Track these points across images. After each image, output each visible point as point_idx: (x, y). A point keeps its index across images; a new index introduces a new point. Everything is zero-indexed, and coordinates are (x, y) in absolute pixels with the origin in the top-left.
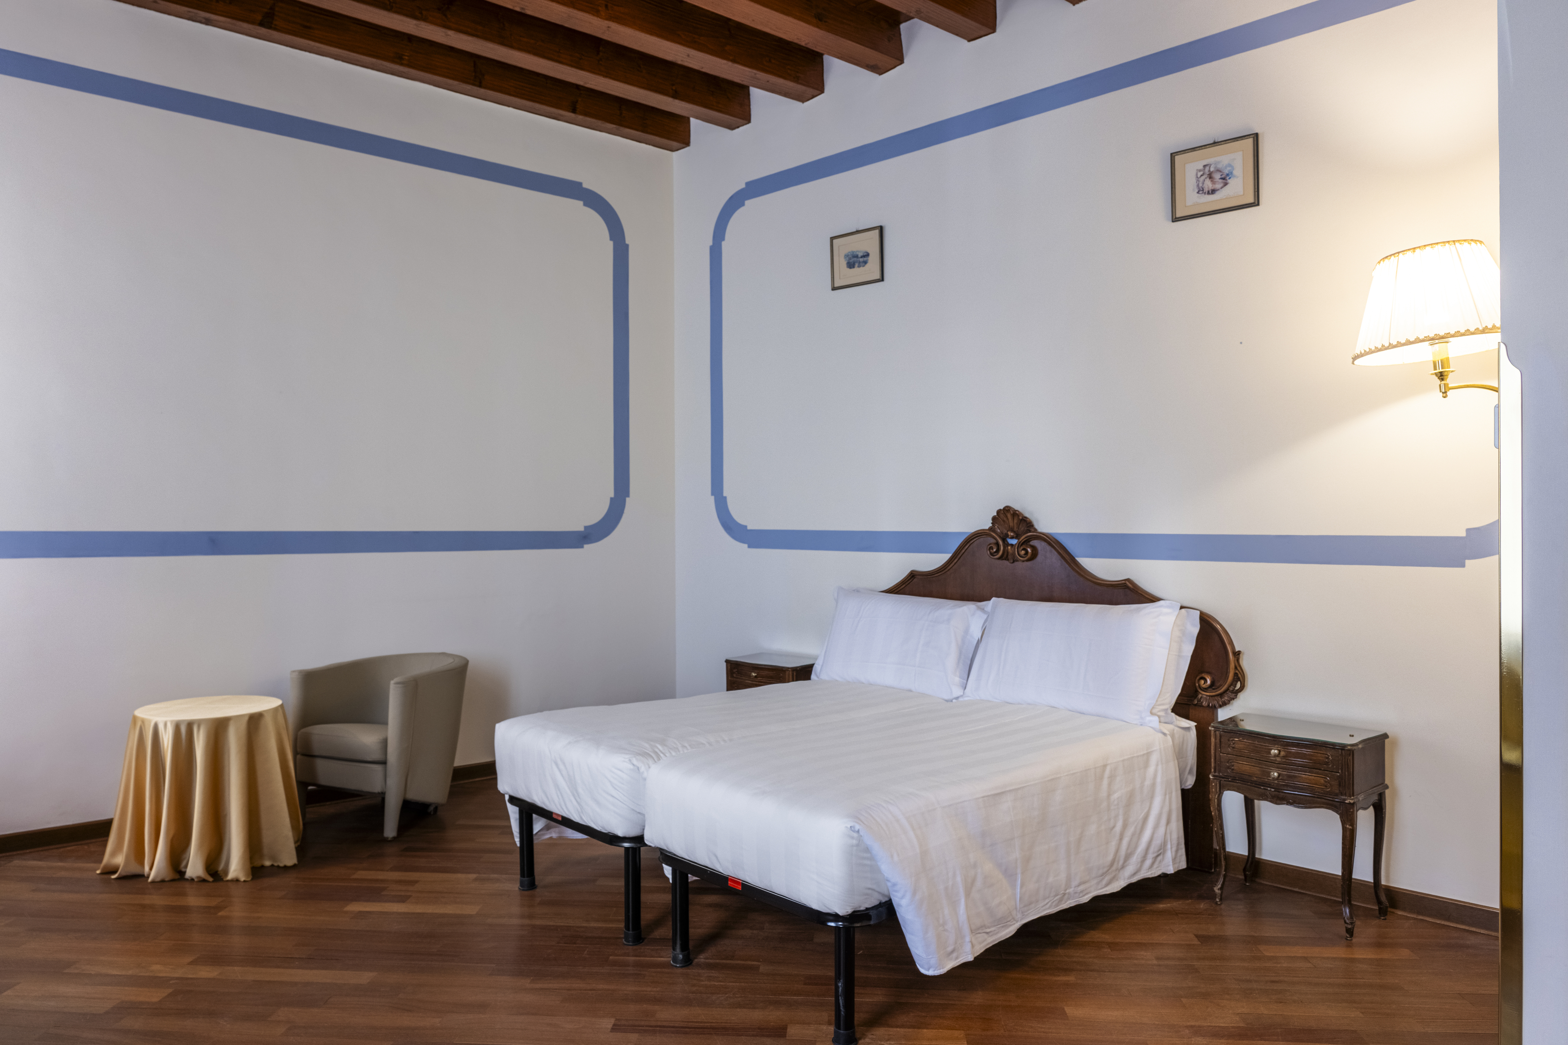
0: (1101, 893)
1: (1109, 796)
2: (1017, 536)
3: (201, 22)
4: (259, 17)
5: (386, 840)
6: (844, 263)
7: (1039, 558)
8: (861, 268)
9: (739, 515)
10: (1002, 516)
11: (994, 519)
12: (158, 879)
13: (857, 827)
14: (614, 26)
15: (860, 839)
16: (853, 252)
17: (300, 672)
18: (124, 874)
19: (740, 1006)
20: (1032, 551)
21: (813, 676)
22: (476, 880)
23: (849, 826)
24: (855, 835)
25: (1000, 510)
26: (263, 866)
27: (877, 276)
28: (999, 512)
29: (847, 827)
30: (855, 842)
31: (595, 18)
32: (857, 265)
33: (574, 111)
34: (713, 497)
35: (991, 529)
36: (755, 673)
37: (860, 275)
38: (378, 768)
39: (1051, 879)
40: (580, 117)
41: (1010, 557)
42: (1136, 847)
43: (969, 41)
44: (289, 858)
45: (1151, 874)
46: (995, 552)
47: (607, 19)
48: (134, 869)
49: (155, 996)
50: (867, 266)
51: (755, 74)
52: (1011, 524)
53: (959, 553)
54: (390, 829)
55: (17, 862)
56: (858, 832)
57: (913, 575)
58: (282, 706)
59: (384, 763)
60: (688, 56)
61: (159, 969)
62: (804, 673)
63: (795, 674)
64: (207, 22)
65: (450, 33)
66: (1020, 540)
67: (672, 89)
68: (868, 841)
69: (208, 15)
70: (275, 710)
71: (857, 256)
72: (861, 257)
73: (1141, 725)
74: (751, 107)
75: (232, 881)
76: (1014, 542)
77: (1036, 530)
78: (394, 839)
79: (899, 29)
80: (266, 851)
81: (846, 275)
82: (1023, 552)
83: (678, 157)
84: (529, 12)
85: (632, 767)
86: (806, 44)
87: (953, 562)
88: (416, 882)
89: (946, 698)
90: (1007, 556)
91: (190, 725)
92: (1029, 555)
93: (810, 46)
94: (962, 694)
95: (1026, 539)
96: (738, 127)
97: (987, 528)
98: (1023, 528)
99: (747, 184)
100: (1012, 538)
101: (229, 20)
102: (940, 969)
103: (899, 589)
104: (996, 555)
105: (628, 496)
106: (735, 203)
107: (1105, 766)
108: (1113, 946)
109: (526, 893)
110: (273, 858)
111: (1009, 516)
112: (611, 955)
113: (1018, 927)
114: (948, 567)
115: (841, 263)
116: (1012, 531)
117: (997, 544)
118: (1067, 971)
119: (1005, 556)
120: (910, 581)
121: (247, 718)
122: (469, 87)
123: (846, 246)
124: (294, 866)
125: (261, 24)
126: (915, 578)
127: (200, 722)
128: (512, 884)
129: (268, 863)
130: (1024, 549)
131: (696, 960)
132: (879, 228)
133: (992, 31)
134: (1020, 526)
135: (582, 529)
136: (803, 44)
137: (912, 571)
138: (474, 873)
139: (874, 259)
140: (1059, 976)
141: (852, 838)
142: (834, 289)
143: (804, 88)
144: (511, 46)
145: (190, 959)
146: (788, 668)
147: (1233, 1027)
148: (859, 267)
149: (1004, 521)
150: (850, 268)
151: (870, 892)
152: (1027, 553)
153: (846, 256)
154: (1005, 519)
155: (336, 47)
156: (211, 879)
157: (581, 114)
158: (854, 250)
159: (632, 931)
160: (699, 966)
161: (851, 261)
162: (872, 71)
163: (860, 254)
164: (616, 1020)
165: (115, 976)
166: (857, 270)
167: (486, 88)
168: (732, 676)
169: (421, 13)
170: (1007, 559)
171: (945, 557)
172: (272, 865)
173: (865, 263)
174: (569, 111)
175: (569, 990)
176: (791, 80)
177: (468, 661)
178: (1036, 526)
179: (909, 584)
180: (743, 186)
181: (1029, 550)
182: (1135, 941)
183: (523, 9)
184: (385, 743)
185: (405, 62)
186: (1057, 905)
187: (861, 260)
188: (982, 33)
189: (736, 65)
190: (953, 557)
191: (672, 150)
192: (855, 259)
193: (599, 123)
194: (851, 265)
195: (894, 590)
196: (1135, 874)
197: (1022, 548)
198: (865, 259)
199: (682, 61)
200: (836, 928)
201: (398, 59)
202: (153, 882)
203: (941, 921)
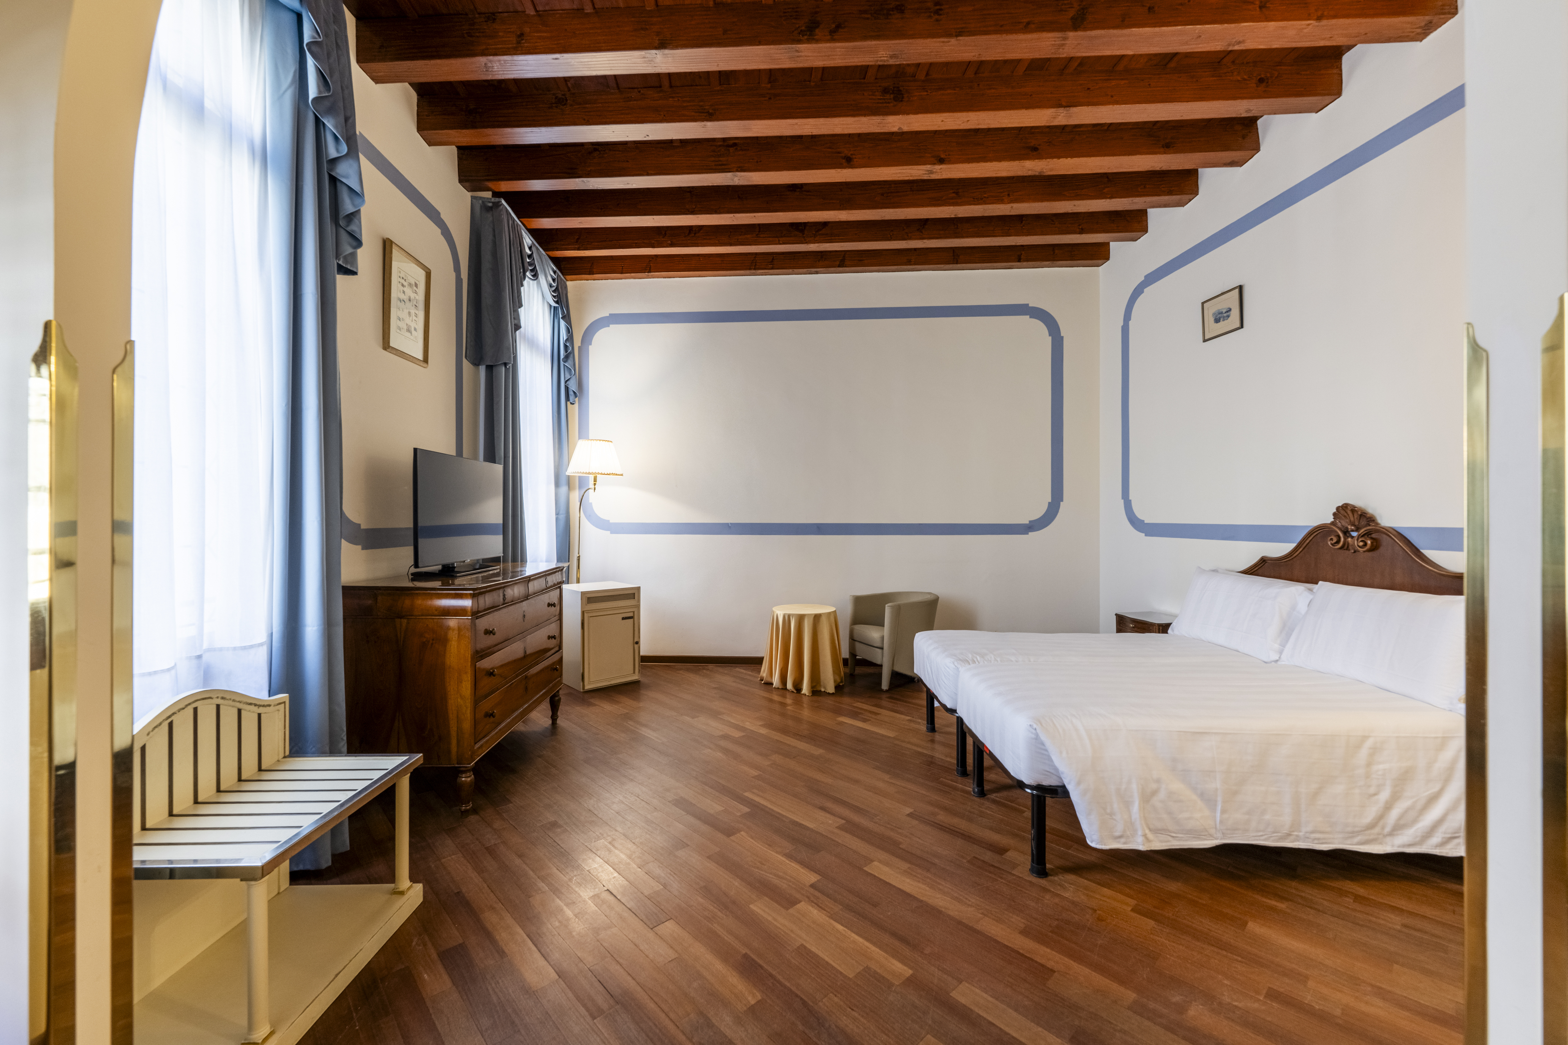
0: (1352, 848)
1: (1369, 765)
2: (1357, 530)
3: (814, 274)
4: (838, 263)
5: (882, 690)
6: (1212, 320)
7: (1382, 550)
8: (1225, 321)
9: (1140, 513)
10: (1342, 512)
11: (1334, 514)
12: (777, 687)
13: (1035, 726)
14: (1015, 205)
15: (1037, 735)
16: (1219, 310)
17: (853, 596)
18: (766, 682)
19: (991, 829)
20: (1372, 543)
21: (1169, 631)
22: (908, 720)
23: (1029, 724)
24: (1034, 731)
25: (1339, 507)
26: (820, 691)
27: (1238, 325)
28: (1338, 508)
29: (1027, 725)
30: (1033, 736)
31: (1002, 205)
32: (1222, 319)
33: (1019, 261)
34: (1123, 500)
35: (1332, 523)
36: (1133, 624)
37: (1224, 326)
38: (879, 651)
39: (1267, 817)
40: (1025, 263)
41: (1350, 547)
42: (1415, 821)
43: (1317, 112)
44: (831, 689)
45: (1440, 852)
46: (1336, 543)
47: (1008, 203)
48: (769, 680)
49: (737, 734)
50: (1230, 319)
51: (1132, 200)
52: (1352, 519)
53: (1303, 544)
54: (885, 685)
55: (737, 669)
56: (1036, 729)
57: (1263, 561)
58: (835, 611)
59: (882, 648)
60: (1075, 205)
61: (748, 725)
62: (1164, 628)
63: (1161, 628)
64: (817, 273)
65: (925, 241)
66: (1360, 533)
67: (1079, 228)
68: (1043, 737)
69: (816, 270)
70: (829, 614)
71: (1222, 313)
72: (1225, 313)
73: (1451, 711)
74: (1148, 221)
75: (803, 694)
76: (1355, 534)
77: (1377, 524)
78: (887, 691)
79: (1257, 125)
80: (822, 684)
81: (1214, 329)
82: (1361, 544)
83: (1103, 271)
84: (960, 216)
85: (954, 667)
86: (1160, 168)
87: (1297, 551)
88: (879, 714)
89: (1266, 660)
90: (1348, 547)
91: (789, 616)
92: (1368, 547)
93: (1164, 168)
94: (1277, 658)
95: (1366, 532)
96: (1140, 238)
97: (1329, 522)
98: (1363, 522)
99: (1146, 277)
100: (1353, 531)
101: (825, 269)
102: (1102, 845)
103: (1253, 571)
104: (1336, 546)
105: (1062, 501)
106: (1138, 292)
107: (1365, 738)
108: (1357, 898)
109: (929, 733)
110: (825, 688)
111: (1349, 512)
112: (942, 778)
113: (1217, 844)
114: (1294, 553)
115: (1210, 319)
116: (1353, 525)
117: (1339, 537)
118: (1282, 898)
119: (1346, 546)
120: (1262, 565)
121: (813, 616)
122: (951, 266)
123: (1212, 309)
124: (833, 693)
125: (839, 266)
126: (1266, 562)
127: (793, 615)
128: (923, 726)
129: (823, 690)
130: (1362, 541)
131: (989, 796)
132: (1239, 287)
133: (1338, 96)
134: (1361, 521)
135: (1028, 522)
136: (1158, 169)
137: (1263, 557)
138: (910, 717)
139: (1235, 313)
140: (1271, 899)
141: (1032, 733)
142: (1205, 341)
143: (1178, 197)
144: (963, 237)
145: (761, 723)
146: (1155, 624)
147: (1433, 1009)
148: (1223, 320)
149: (1345, 516)
150: (1217, 323)
151: (1047, 773)
152: (1366, 544)
153: (1214, 314)
154: (1346, 514)
155: (875, 266)
156: (795, 692)
157: (1024, 261)
158: (1220, 308)
159: (961, 767)
160: (988, 799)
161: (1217, 317)
162: (1231, 167)
163: (1224, 311)
164: (915, 811)
165: (732, 723)
166: (1222, 323)
167: (960, 264)
168: (1120, 626)
169: (908, 236)
170: (1348, 549)
171: (1292, 546)
172: (825, 691)
173: (1228, 316)
174: (1016, 262)
175: (905, 788)
176: (1165, 195)
177: (939, 598)
178: (1379, 521)
179: (1261, 567)
180: (1143, 279)
181: (1369, 542)
182: (1393, 904)
183: (955, 215)
184: (883, 638)
185: (913, 263)
186: (1277, 841)
187: (1225, 315)
188: (1327, 102)
189: (1113, 200)
190: (1298, 547)
191: (1098, 266)
192: (1221, 315)
193: (1038, 263)
194: (1217, 321)
195: (1249, 572)
196: (1410, 845)
197: (1360, 540)
198: (1228, 313)
199: (1072, 210)
200: (1032, 794)
201: (909, 263)
202: (775, 688)
203: (1108, 811)
